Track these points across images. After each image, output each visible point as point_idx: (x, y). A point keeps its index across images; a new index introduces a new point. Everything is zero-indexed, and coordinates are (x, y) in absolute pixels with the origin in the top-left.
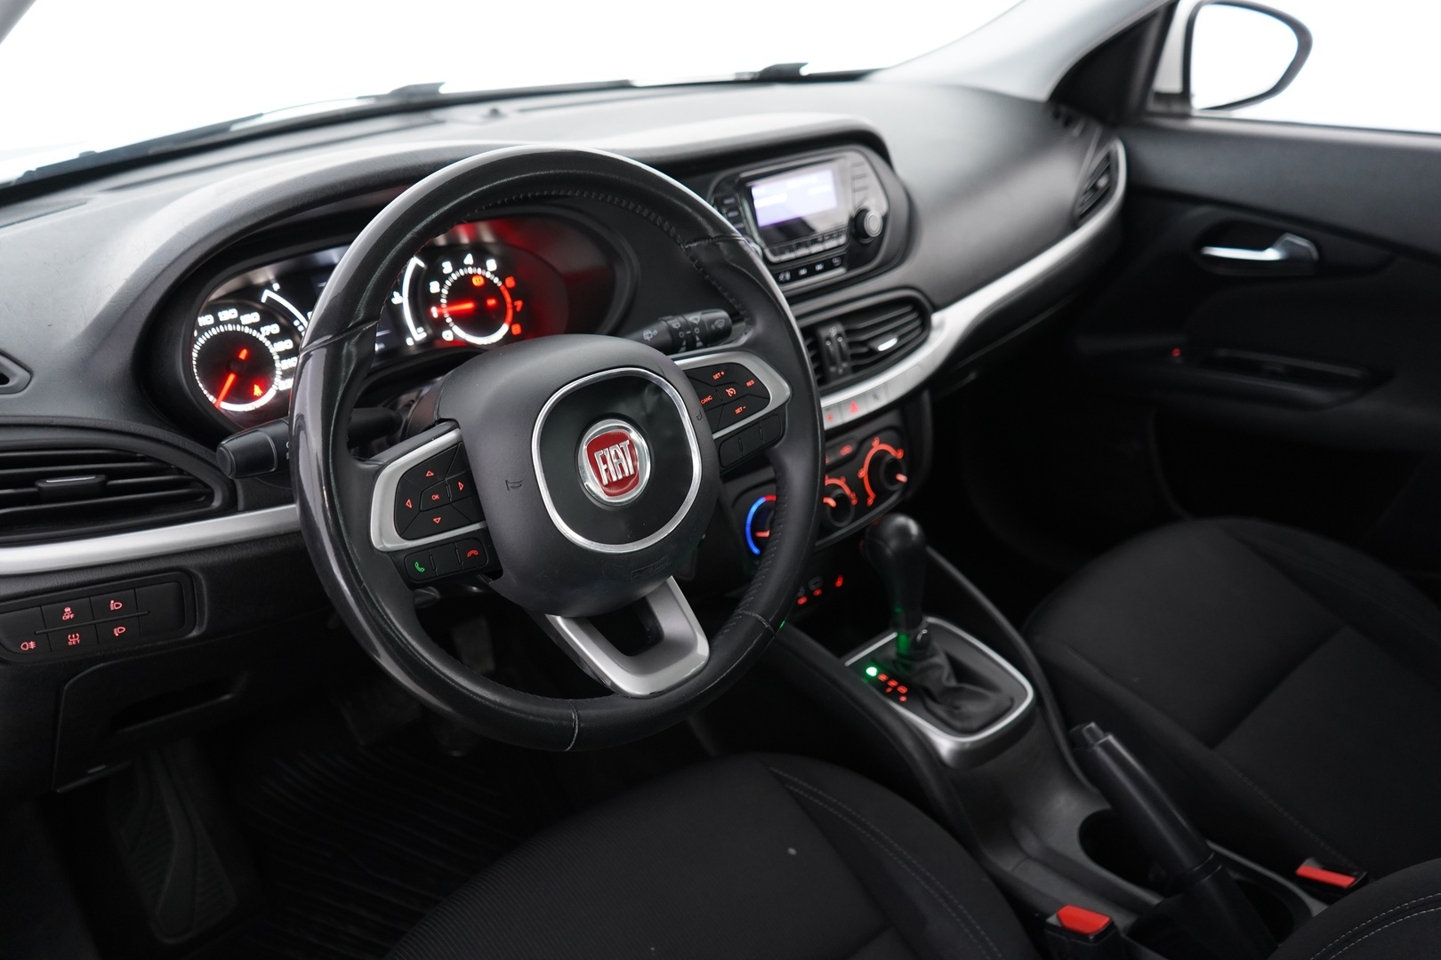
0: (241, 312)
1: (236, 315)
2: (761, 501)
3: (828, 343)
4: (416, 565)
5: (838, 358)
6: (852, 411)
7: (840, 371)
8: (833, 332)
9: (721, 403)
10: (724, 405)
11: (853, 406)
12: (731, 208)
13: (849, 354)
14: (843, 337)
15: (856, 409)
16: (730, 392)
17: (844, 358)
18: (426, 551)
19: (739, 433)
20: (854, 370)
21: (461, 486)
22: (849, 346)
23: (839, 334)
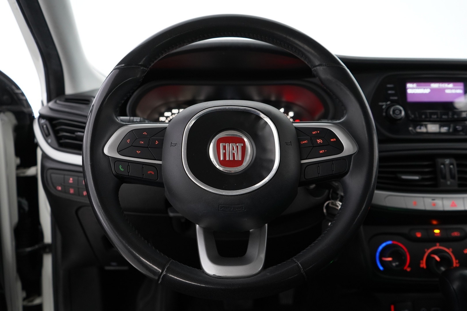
2: (389, 242)
3: (442, 166)
4: (120, 167)
5: (448, 176)
6: (452, 206)
7: (449, 183)
8: (447, 161)
9: (312, 145)
10: (314, 147)
11: (453, 203)
12: (390, 89)
13: (457, 176)
14: (454, 166)
15: (455, 206)
16: (319, 141)
17: (453, 177)
18: (128, 163)
19: (319, 163)
20: (460, 185)
21: (157, 142)
22: (459, 172)
23: (451, 164)
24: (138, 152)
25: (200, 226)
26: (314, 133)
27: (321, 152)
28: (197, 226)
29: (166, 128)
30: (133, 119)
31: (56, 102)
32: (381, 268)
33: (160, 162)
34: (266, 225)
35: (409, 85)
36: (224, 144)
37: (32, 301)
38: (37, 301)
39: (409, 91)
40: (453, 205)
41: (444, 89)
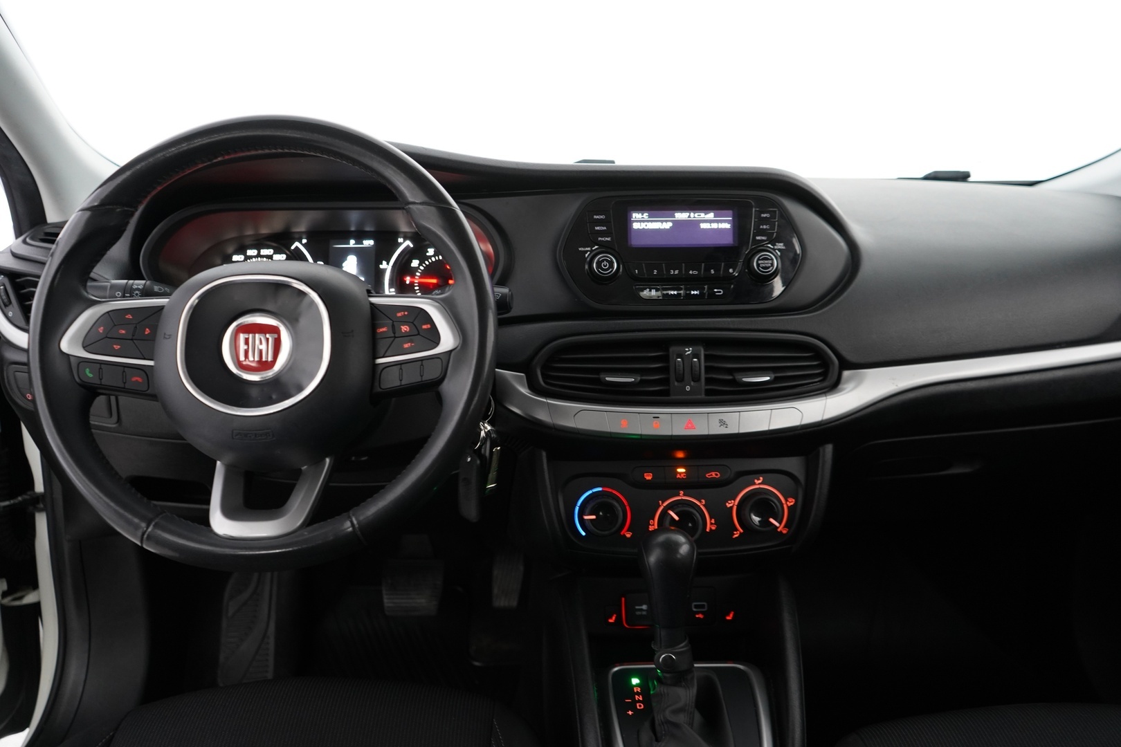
0: (275, 253)
1: (271, 254)
2: (598, 489)
3: (679, 360)
4: (87, 371)
5: (687, 376)
6: (687, 428)
7: (688, 388)
8: (689, 351)
9: (393, 335)
10: (395, 337)
11: (690, 422)
12: (600, 222)
13: (703, 376)
14: (699, 360)
15: (693, 427)
16: (405, 328)
17: (696, 379)
18: (99, 365)
19: (401, 364)
20: (708, 392)
21: (147, 331)
22: (708, 369)
23: (695, 355)
24: (117, 347)
25: (223, 464)
26: (399, 315)
27: (406, 346)
28: (218, 463)
29: (164, 306)
30: (133, 284)
31: (24, 242)
32: (583, 534)
33: (151, 363)
34: (328, 460)
35: (636, 216)
36: (246, 336)
37: (21, 598)
38: (30, 599)
39: (636, 226)
40: (690, 425)
41: (696, 223)
